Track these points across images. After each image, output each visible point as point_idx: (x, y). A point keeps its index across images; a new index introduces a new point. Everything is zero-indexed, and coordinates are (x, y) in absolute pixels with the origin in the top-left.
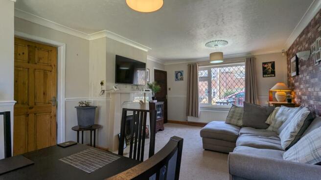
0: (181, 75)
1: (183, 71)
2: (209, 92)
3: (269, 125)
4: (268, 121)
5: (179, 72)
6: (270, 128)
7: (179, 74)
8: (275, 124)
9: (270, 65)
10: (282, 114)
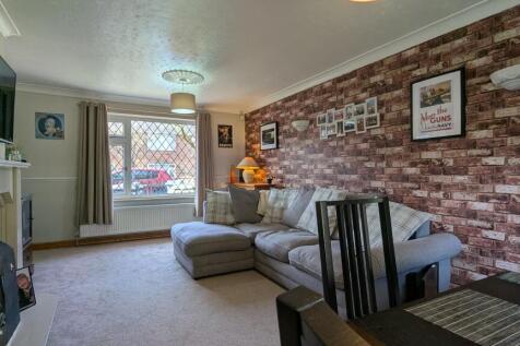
0: (58, 124)
1: (62, 116)
2: (126, 169)
3: (262, 216)
4: (260, 211)
5: (50, 116)
6: (266, 220)
7: (51, 122)
8: (272, 212)
9: (227, 130)
10: (277, 198)
